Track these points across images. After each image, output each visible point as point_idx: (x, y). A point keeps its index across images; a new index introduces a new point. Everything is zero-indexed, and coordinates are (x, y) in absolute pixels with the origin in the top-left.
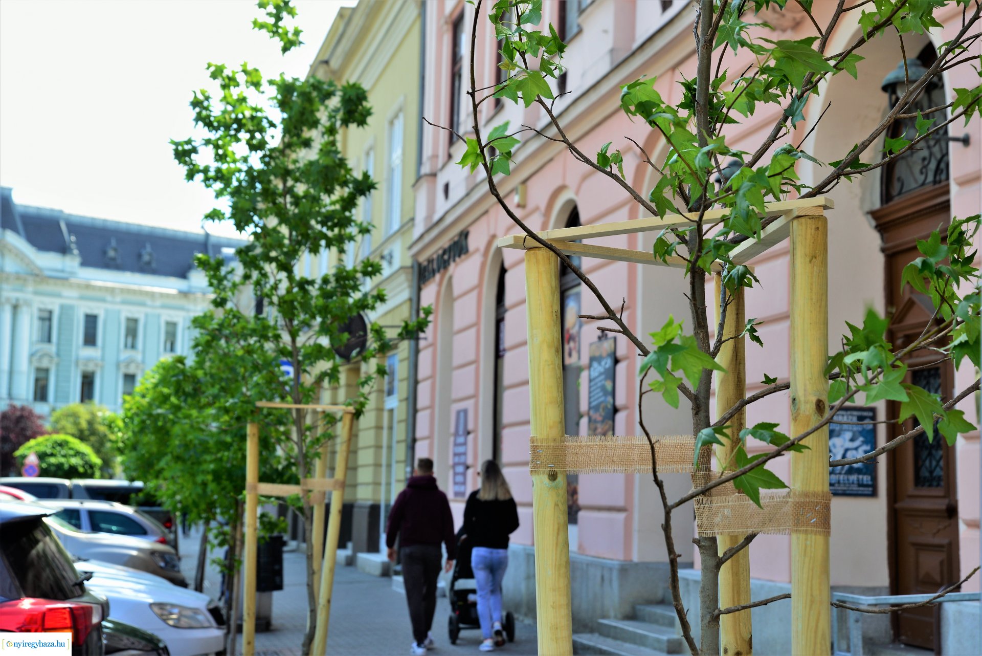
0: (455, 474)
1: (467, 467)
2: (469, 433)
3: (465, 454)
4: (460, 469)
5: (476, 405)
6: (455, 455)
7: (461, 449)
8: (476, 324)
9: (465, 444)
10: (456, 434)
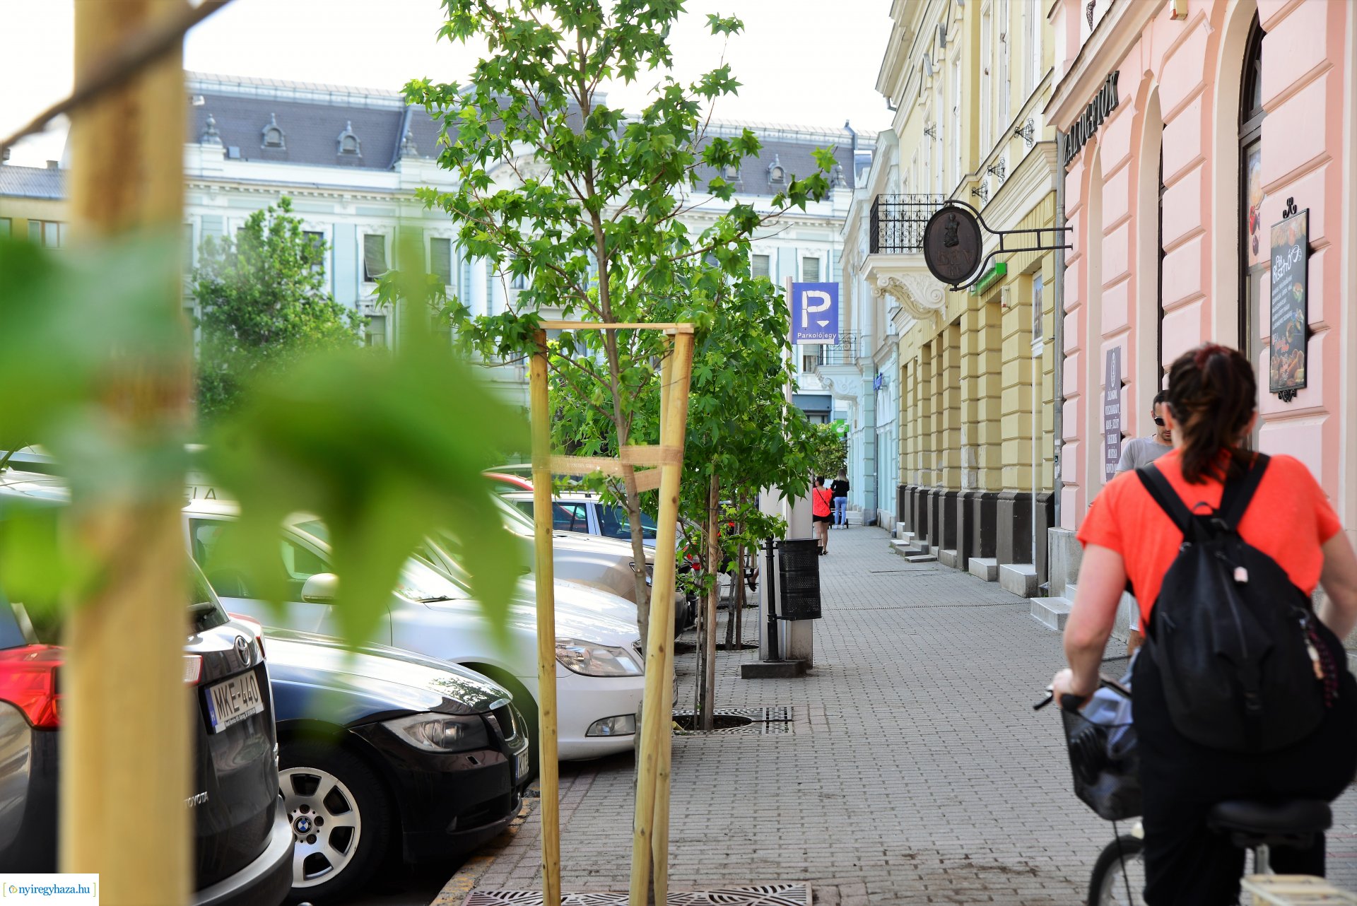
0: (1108, 447)
1: (1123, 437)
2: (1123, 385)
3: (1118, 416)
4: (1113, 439)
5: (1131, 340)
6: (1107, 418)
7: (1113, 410)
8: (1129, 217)
9: (1118, 401)
10: (1107, 388)
